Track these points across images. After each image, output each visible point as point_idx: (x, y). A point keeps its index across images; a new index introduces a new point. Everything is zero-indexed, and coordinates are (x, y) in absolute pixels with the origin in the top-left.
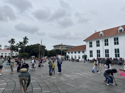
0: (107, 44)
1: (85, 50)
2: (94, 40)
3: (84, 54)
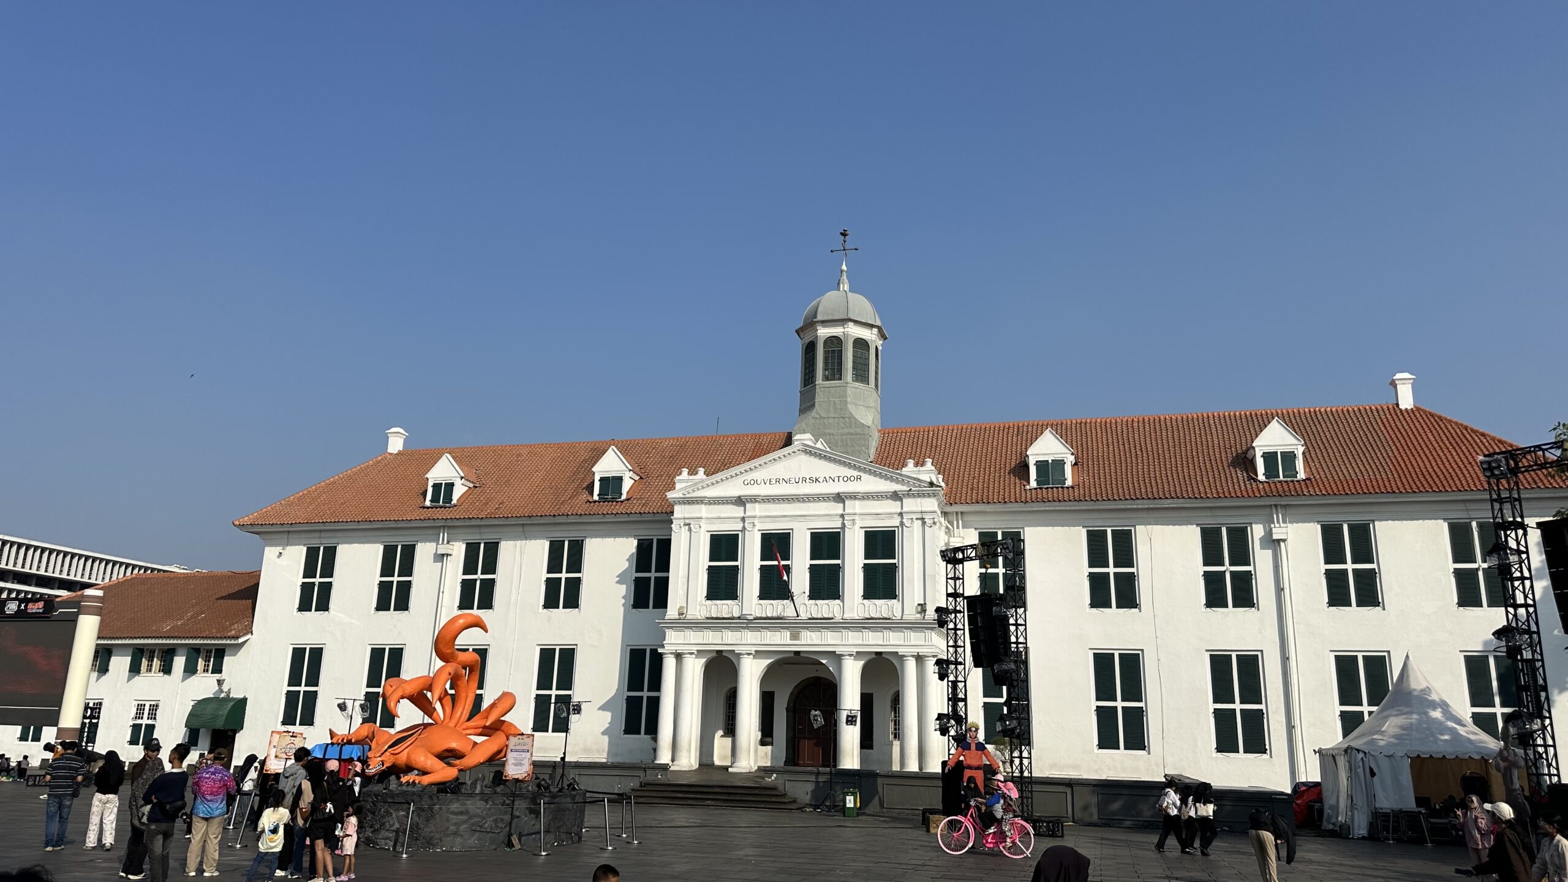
0: (478, 594)
1: (241, 640)
2: (361, 531)
3: (220, 682)
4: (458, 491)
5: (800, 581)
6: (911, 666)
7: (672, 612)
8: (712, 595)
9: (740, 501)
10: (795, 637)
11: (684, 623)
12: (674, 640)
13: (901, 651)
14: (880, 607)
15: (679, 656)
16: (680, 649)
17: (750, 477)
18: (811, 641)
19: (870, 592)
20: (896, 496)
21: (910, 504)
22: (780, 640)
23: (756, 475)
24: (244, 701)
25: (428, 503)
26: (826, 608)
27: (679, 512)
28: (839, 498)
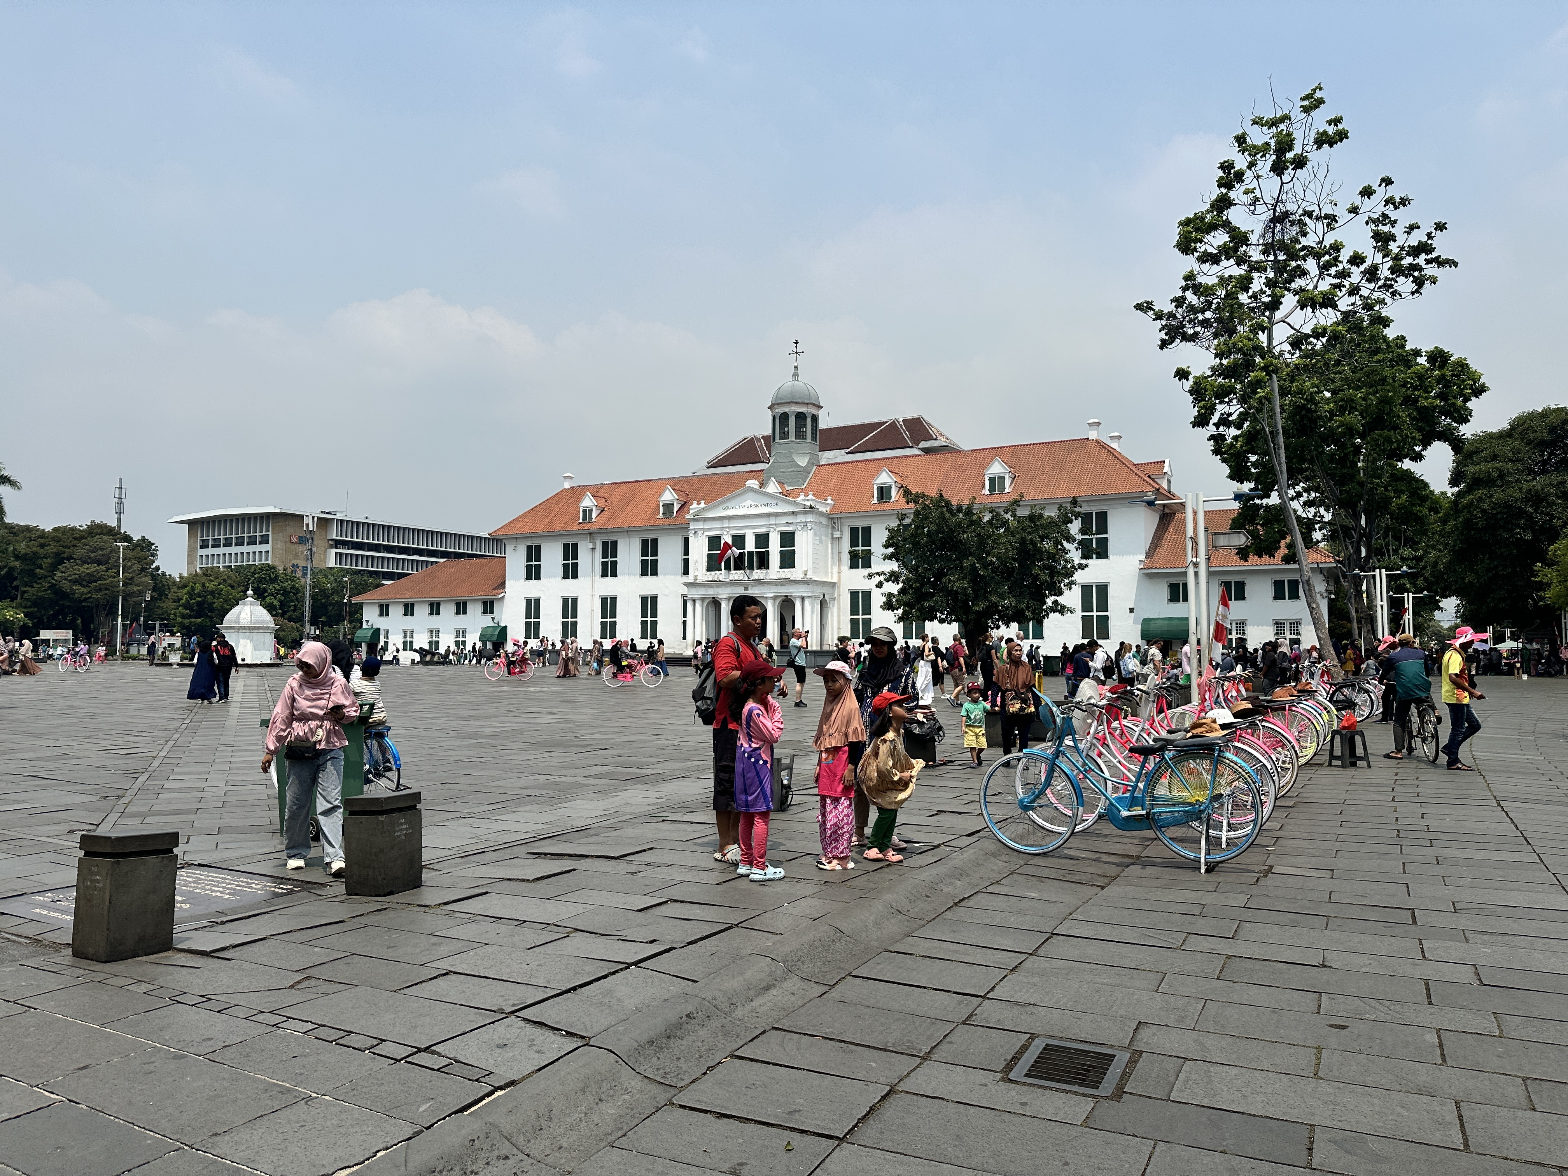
0: (610, 569)
1: (500, 596)
2: (552, 536)
3: (493, 619)
4: (595, 514)
6: (797, 603)
7: (691, 577)
8: (710, 568)
9: (722, 518)
10: (746, 589)
11: (696, 584)
12: (691, 593)
13: (793, 595)
14: (787, 573)
15: (694, 601)
16: (694, 597)
17: (725, 505)
19: (782, 566)
20: (794, 513)
21: (801, 518)
23: (729, 504)
24: (506, 627)
25: (581, 521)
26: (762, 574)
27: (692, 526)
28: (768, 515)
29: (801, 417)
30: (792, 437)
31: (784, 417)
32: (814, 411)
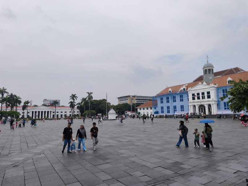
0: (175, 101)
1: (157, 106)
2: (164, 96)
3: (156, 110)
4: (171, 92)
5: (201, 97)
6: (212, 105)
7: (189, 101)
8: (193, 100)
9: (194, 90)
11: (190, 102)
12: (190, 104)
13: (211, 103)
14: (209, 99)
15: (190, 106)
18: (202, 103)
19: (208, 98)
20: (209, 88)
21: (211, 89)
22: (199, 104)
23: (196, 87)
24: (158, 111)
25: (169, 93)
26: (204, 100)
27: (189, 92)
28: (204, 89)
29: (209, 70)
30: (208, 74)
31: (206, 70)
32: (212, 68)
